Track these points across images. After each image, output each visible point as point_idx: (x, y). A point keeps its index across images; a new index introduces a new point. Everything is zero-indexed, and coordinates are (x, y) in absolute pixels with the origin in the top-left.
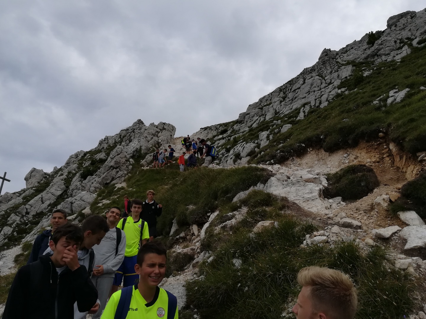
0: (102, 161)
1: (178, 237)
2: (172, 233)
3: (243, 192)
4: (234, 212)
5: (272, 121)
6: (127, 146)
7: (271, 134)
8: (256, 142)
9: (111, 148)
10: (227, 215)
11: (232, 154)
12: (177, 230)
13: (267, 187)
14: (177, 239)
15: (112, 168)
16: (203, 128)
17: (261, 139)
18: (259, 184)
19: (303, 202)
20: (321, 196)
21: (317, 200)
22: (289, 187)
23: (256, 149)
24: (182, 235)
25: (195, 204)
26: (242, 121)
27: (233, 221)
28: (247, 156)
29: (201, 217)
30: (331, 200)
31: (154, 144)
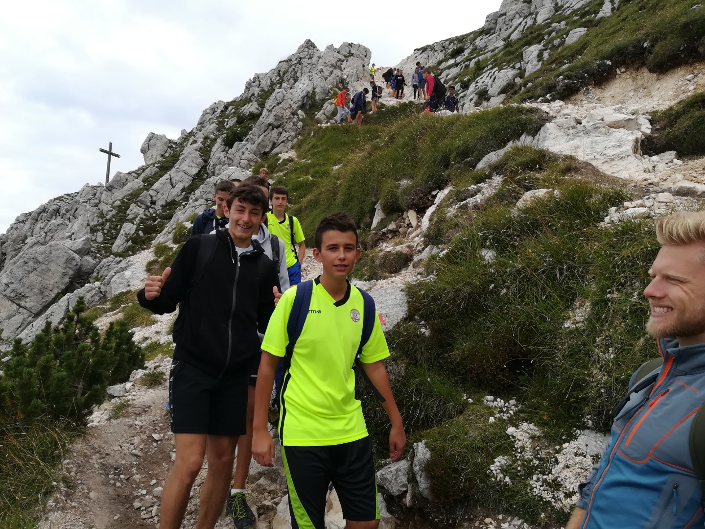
0: (254, 117)
1: (384, 230)
2: (374, 225)
3: (494, 153)
4: (480, 185)
5: (548, 25)
6: (291, 88)
7: (546, 49)
8: (518, 66)
9: (265, 95)
10: (468, 189)
11: (473, 92)
12: (382, 220)
13: (538, 141)
14: (383, 233)
15: (271, 127)
16: (418, 50)
17: (526, 61)
18: (523, 137)
19: (603, 163)
20: (637, 150)
21: (630, 157)
22: (578, 138)
23: (518, 80)
24: (392, 226)
25: (411, 178)
26: (490, 29)
27: (479, 198)
28: (499, 94)
29: (421, 198)
30: (655, 158)
31: (335, 83)
